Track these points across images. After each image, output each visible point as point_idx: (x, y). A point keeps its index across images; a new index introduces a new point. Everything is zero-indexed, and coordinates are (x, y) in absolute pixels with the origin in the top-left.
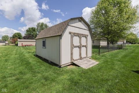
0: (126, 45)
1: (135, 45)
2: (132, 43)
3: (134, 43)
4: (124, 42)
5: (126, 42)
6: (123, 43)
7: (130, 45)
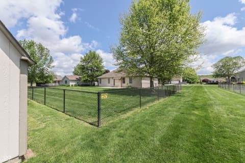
0: (183, 85)
1: (194, 85)
2: (190, 83)
3: (193, 83)
4: (180, 81)
5: (183, 81)
6: (178, 82)
7: (188, 85)
